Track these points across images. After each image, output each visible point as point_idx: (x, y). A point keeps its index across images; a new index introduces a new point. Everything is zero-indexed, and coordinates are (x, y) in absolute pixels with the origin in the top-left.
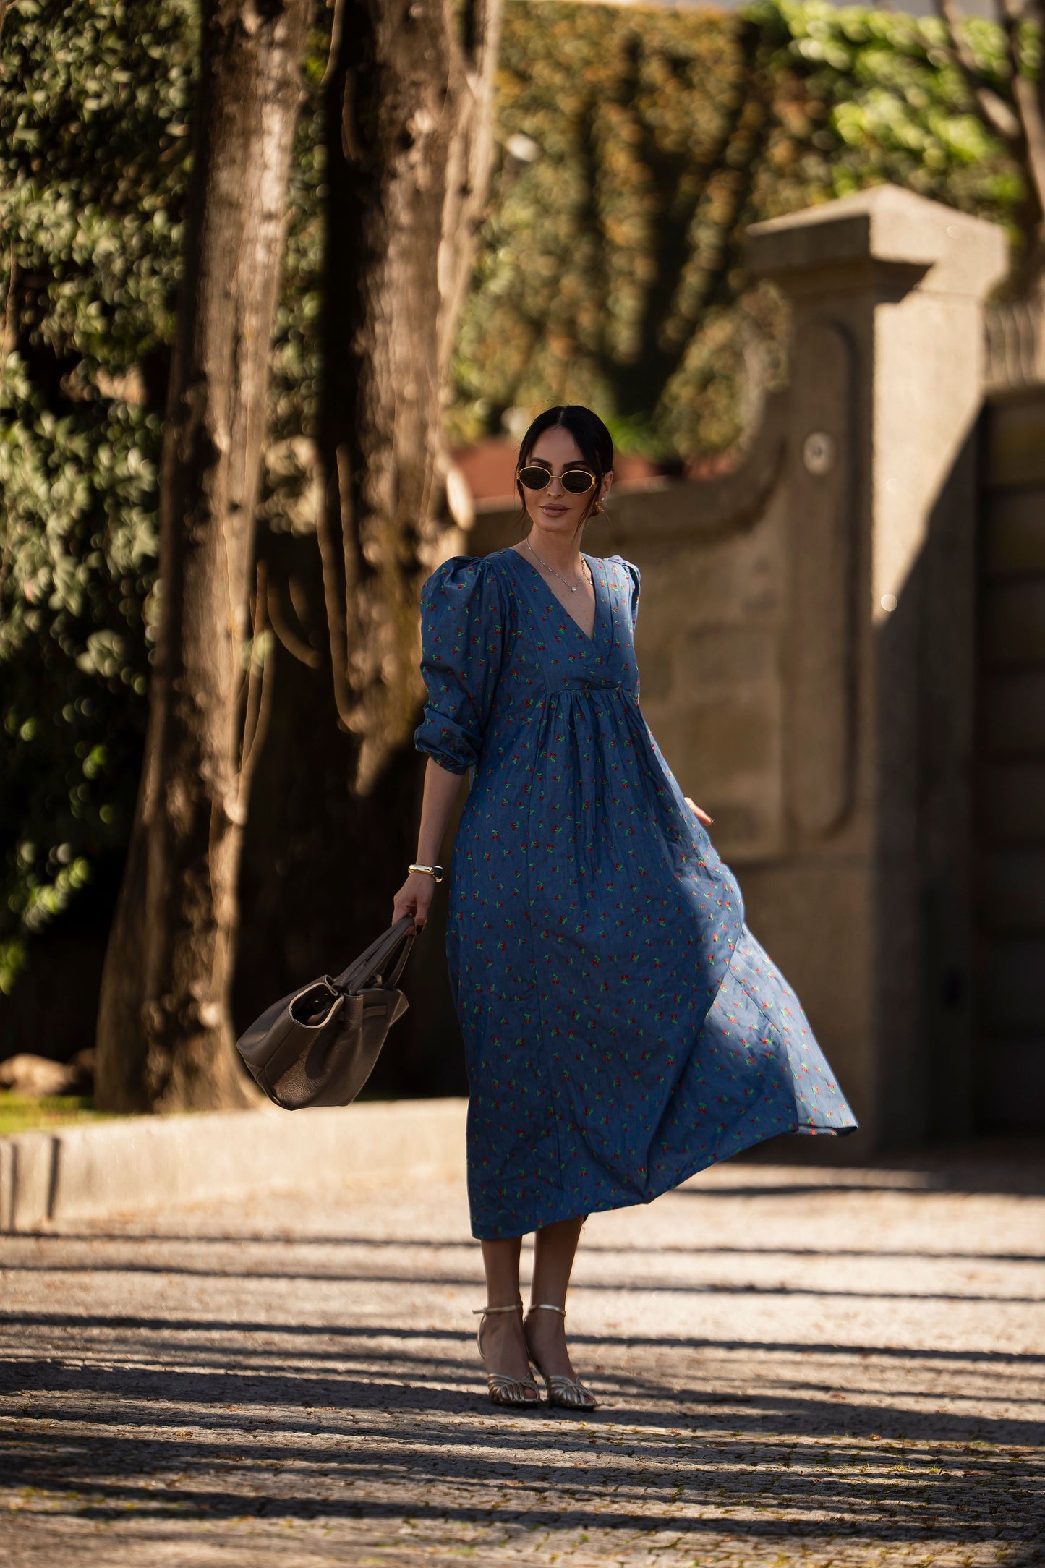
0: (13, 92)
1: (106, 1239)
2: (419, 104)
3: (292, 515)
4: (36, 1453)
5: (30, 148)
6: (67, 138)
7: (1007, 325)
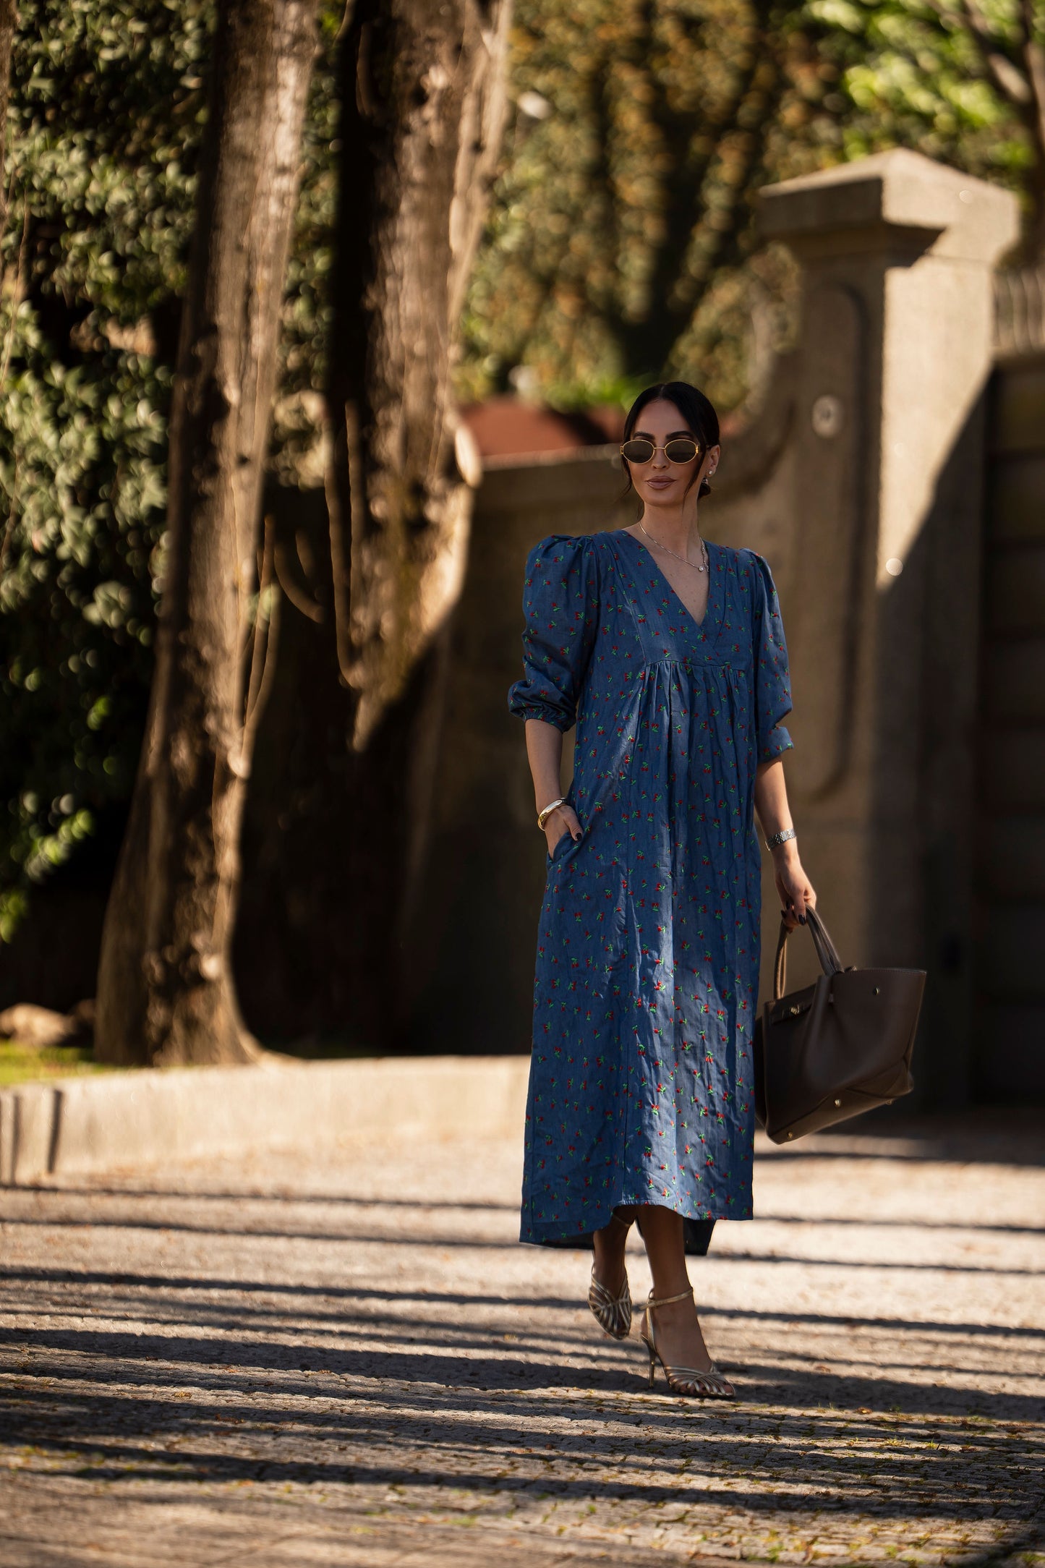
0: (29, 41)
1: (104, 1194)
2: (434, 61)
3: (301, 469)
4: (35, 1411)
5: (44, 97)
6: (81, 88)
7: (1015, 291)
